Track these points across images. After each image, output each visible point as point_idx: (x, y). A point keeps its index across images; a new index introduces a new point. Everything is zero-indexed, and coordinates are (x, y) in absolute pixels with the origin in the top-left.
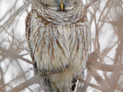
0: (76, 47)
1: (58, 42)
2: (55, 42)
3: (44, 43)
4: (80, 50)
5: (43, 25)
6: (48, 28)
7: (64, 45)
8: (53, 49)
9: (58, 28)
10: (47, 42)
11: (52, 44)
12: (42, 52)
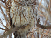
1: (23, 14)
3: (17, 14)
10: (18, 13)
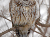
0: (31, 16)
2: (22, 13)
4: (32, 17)
5: (17, 6)
6: (19, 7)
7: (26, 15)
8: (21, 16)
9: (23, 7)
11: (20, 14)
12: (16, 18)
